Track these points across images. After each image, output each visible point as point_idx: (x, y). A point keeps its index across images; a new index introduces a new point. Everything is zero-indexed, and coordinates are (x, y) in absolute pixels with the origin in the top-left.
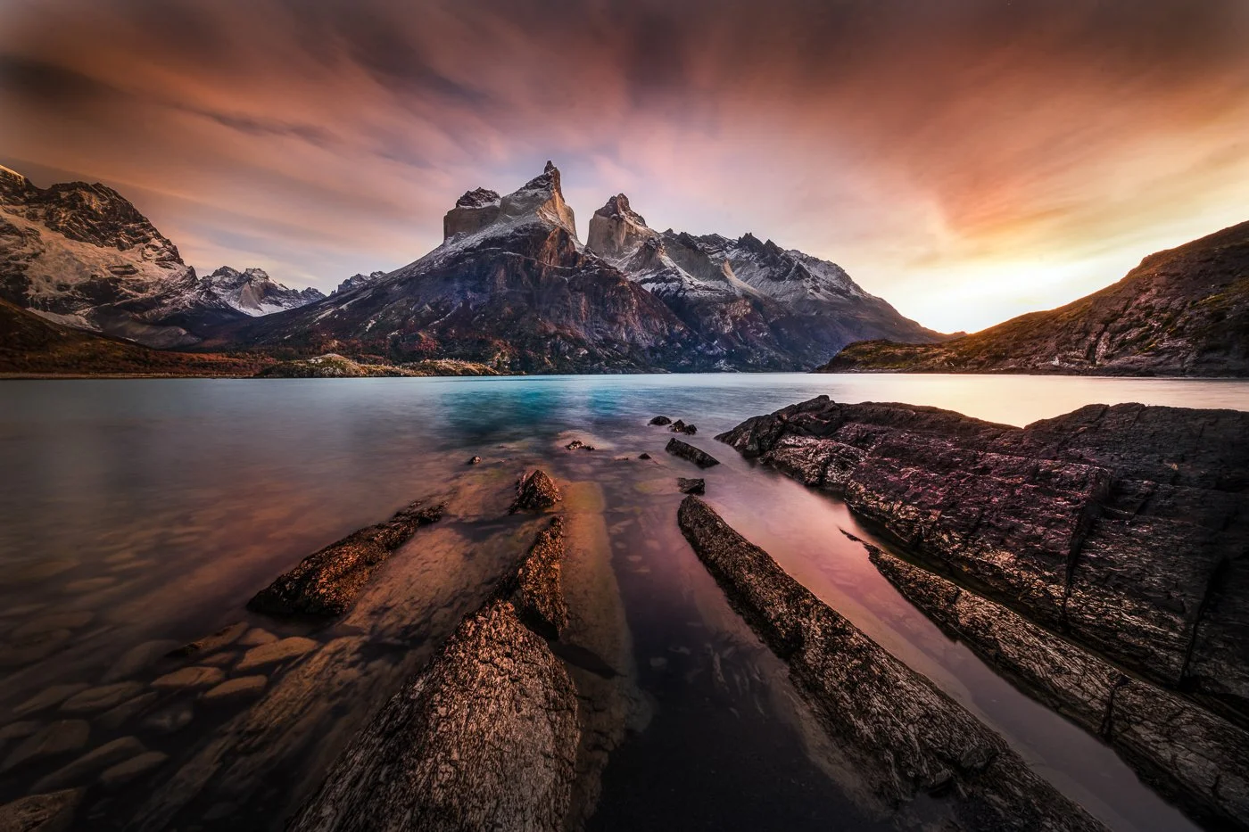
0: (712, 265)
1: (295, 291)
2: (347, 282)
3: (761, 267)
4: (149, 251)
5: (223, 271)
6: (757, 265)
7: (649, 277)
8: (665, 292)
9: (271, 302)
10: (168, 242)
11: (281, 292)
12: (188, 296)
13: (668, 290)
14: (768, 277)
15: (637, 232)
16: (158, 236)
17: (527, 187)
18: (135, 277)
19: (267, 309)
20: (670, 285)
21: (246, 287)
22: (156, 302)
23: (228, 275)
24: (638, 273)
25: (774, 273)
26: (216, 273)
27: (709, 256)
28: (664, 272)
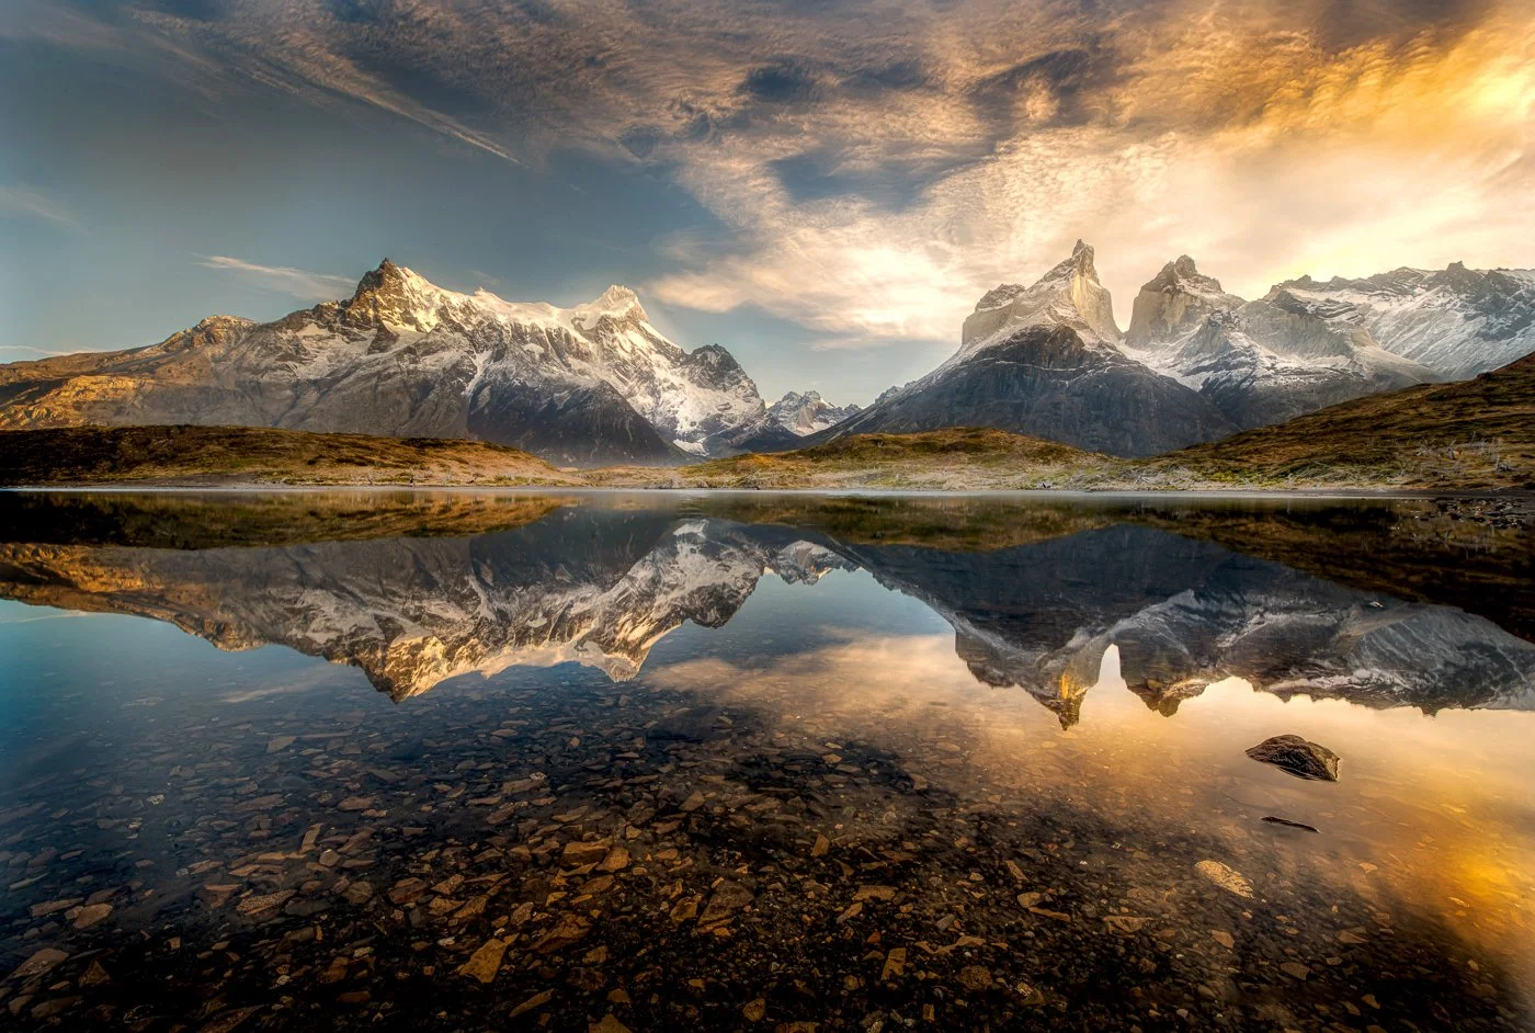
0: (1330, 333)
1: (840, 409)
2: (883, 396)
3: (1468, 318)
4: (740, 390)
5: (789, 397)
6: (1460, 315)
7: (1206, 363)
8: (1224, 382)
9: (821, 420)
10: (751, 382)
11: (830, 411)
12: (759, 423)
13: (1229, 380)
14: (1477, 335)
15: (1204, 302)
16: (746, 377)
17: (1045, 279)
18: (730, 411)
19: (818, 426)
20: (1234, 372)
21: (803, 409)
22: (739, 430)
23: (792, 399)
24: (1194, 359)
25: (1490, 326)
26: (785, 398)
27: (1328, 321)
28: (1230, 355)
